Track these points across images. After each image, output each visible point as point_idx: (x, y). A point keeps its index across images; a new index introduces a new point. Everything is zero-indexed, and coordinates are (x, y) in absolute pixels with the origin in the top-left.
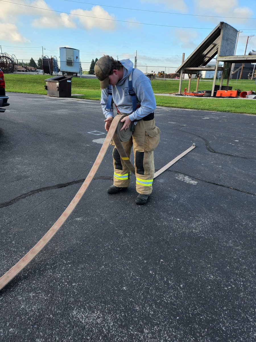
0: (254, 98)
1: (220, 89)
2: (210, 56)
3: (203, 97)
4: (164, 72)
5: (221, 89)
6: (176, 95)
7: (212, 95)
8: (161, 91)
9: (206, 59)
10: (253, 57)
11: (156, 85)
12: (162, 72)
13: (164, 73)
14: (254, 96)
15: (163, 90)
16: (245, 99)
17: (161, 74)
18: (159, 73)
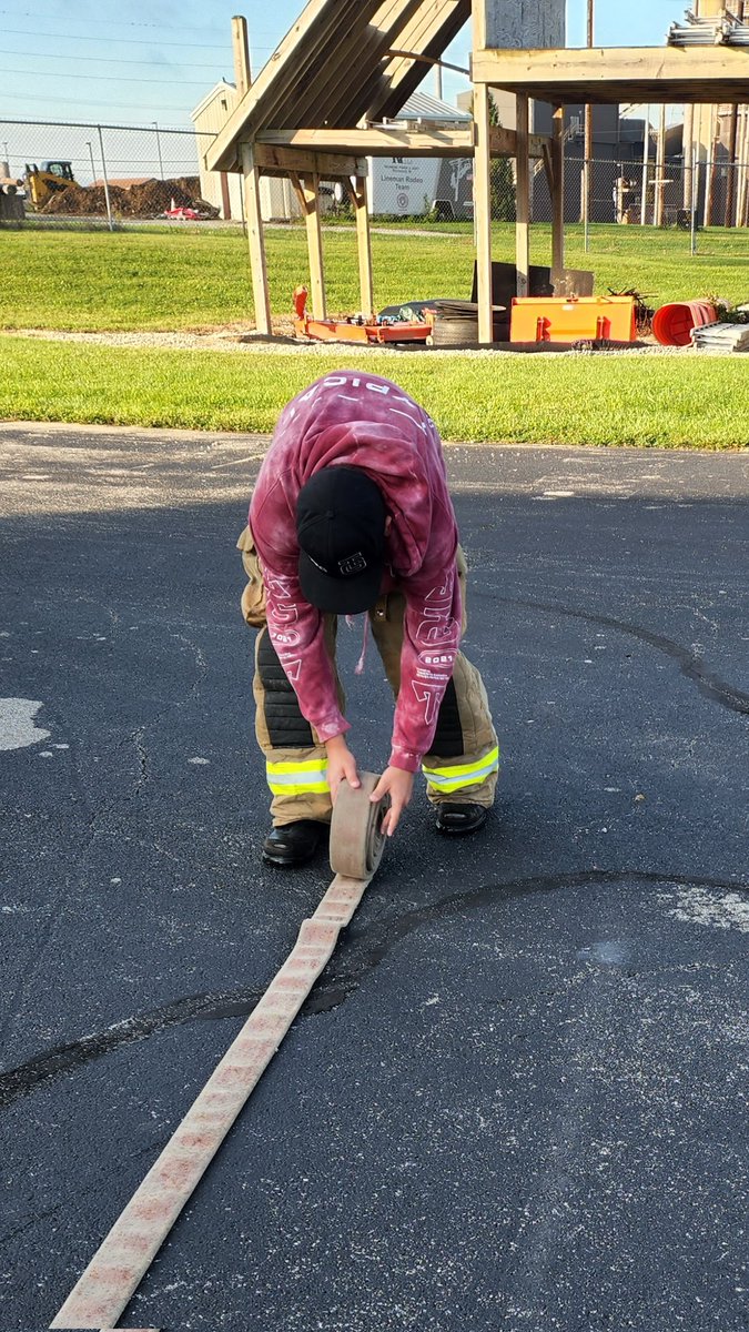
0: (737, 349)
1: (522, 288)
2: (419, 51)
3: (427, 348)
4: (65, 165)
5: (526, 287)
6: (246, 340)
7: (485, 335)
8: (116, 314)
9: (397, 71)
10: (695, 62)
11: (65, 265)
12: (57, 170)
13: (68, 175)
14: (734, 334)
15: (126, 304)
16: (684, 352)
17: (53, 186)
18: (32, 172)
